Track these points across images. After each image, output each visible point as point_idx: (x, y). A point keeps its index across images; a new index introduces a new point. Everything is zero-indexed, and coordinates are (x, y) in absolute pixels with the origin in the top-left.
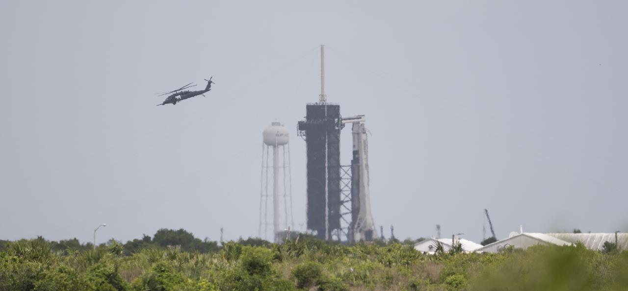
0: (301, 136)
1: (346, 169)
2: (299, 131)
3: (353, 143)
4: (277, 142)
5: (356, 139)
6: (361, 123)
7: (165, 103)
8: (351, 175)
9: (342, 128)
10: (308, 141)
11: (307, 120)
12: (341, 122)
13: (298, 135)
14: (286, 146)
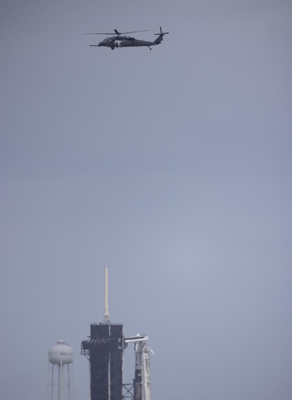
0: (84, 354)
1: (128, 387)
2: (83, 350)
3: (136, 362)
4: (61, 361)
5: (138, 358)
6: (144, 342)
7: (101, 44)
8: (133, 394)
9: (125, 348)
10: (91, 360)
11: (92, 339)
12: (124, 342)
13: (82, 354)
14: (70, 365)
